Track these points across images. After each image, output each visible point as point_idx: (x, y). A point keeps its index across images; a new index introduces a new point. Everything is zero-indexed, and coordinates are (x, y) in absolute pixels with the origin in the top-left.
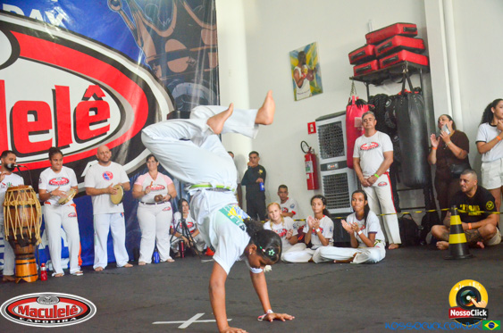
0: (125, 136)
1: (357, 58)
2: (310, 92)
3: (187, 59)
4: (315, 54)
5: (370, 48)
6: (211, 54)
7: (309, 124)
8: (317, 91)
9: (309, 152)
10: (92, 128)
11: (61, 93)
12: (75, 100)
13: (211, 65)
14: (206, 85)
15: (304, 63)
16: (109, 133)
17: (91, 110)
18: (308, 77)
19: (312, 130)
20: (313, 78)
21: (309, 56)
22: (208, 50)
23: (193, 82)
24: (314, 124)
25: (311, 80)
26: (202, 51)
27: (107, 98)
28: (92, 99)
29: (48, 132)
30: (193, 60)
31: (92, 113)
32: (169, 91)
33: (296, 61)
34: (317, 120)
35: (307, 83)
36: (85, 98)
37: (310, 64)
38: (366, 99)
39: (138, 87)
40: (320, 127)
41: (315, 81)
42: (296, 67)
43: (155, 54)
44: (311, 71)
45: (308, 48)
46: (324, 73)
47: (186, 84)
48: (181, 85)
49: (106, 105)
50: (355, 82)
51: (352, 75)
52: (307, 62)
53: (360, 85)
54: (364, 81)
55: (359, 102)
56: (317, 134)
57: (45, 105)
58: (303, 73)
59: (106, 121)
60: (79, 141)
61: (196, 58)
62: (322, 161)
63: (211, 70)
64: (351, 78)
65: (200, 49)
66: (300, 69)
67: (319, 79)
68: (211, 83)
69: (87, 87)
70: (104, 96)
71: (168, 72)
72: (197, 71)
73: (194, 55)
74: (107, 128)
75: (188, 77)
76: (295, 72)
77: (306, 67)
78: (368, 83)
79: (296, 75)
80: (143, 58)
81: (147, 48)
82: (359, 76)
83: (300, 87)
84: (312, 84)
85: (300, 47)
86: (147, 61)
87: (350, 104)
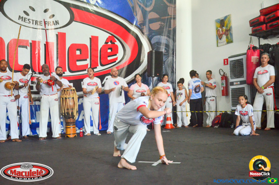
0: (125, 63)
1: (254, 23)
2: (226, 42)
3: (160, 23)
4: (229, 21)
5: (262, 18)
6: (172, 20)
7: (224, 60)
8: (230, 41)
9: (224, 75)
10: (109, 58)
11: (94, 40)
12: (101, 43)
13: (172, 27)
14: (169, 37)
15: (224, 26)
16: (117, 61)
17: (109, 49)
18: (225, 34)
19: (226, 63)
20: (228, 34)
21: (226, 22)
22: (171, 18)
23: (162, 35)
24: (227, 60)
25: (227, 35)
26: (168, 18)
27: (117, 43)
28: (110, 43)
29: (86, 60)
30: (163, 24)
31: (109, 51)
32: (150, 40)
33: (219, 25)
34: (229, 58)
35: (224, 37)
36: (106, 43)
37: (227, 26)
38: (258, 46)
39: (133, 37)
40: (231, 61)
41: (229, 36)
42: (219, 28)
43: (143, 20)
44: (227, 31)
45: (226, 17)
46: (234, 32)
47: (158, 36)
48: (156, 37)
49: (117, 47)
50: (252, 36)
51: (251, 33)
52: (225, 25)
53: (255, 39)
54: (257, 36)
55: (254, 48)
56: (229, 65)
57: (85, 46)
58: (222, 31)
59: (116, 55)
60: (102, 65)
61: (164, 22)
62: (231, 80)
63: (172, 29)
64: (250, 35)
65: (167, 17)
66: (221, 29)
67: (231, 35)
68: (171, 36)
69: (108, 37)
70: (116, 41)
71: (150, 30)
72: (165, 30)
73: (163, 21)
74: (117, 59)
75: (160, 32)
76: (218, 31)
77: (224, 28)
78: (259, 37)
79: (219, 32)
80: (137, 22)
81: (139, 17)
82: (254, 34)
83: (220, 39)
84: (227, 38)
85: (221, 17)
86: (138, 23)
87: (249, 49)
